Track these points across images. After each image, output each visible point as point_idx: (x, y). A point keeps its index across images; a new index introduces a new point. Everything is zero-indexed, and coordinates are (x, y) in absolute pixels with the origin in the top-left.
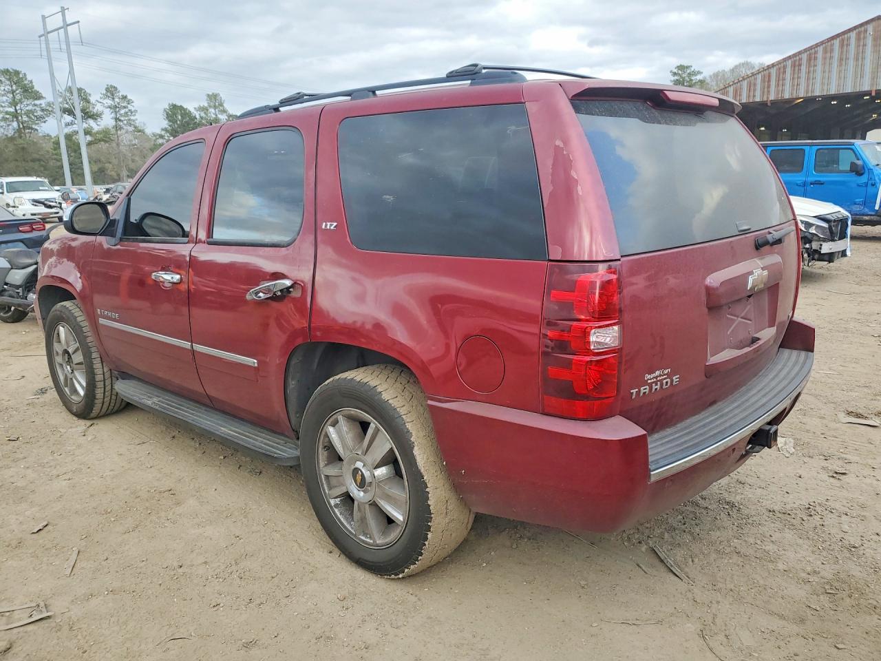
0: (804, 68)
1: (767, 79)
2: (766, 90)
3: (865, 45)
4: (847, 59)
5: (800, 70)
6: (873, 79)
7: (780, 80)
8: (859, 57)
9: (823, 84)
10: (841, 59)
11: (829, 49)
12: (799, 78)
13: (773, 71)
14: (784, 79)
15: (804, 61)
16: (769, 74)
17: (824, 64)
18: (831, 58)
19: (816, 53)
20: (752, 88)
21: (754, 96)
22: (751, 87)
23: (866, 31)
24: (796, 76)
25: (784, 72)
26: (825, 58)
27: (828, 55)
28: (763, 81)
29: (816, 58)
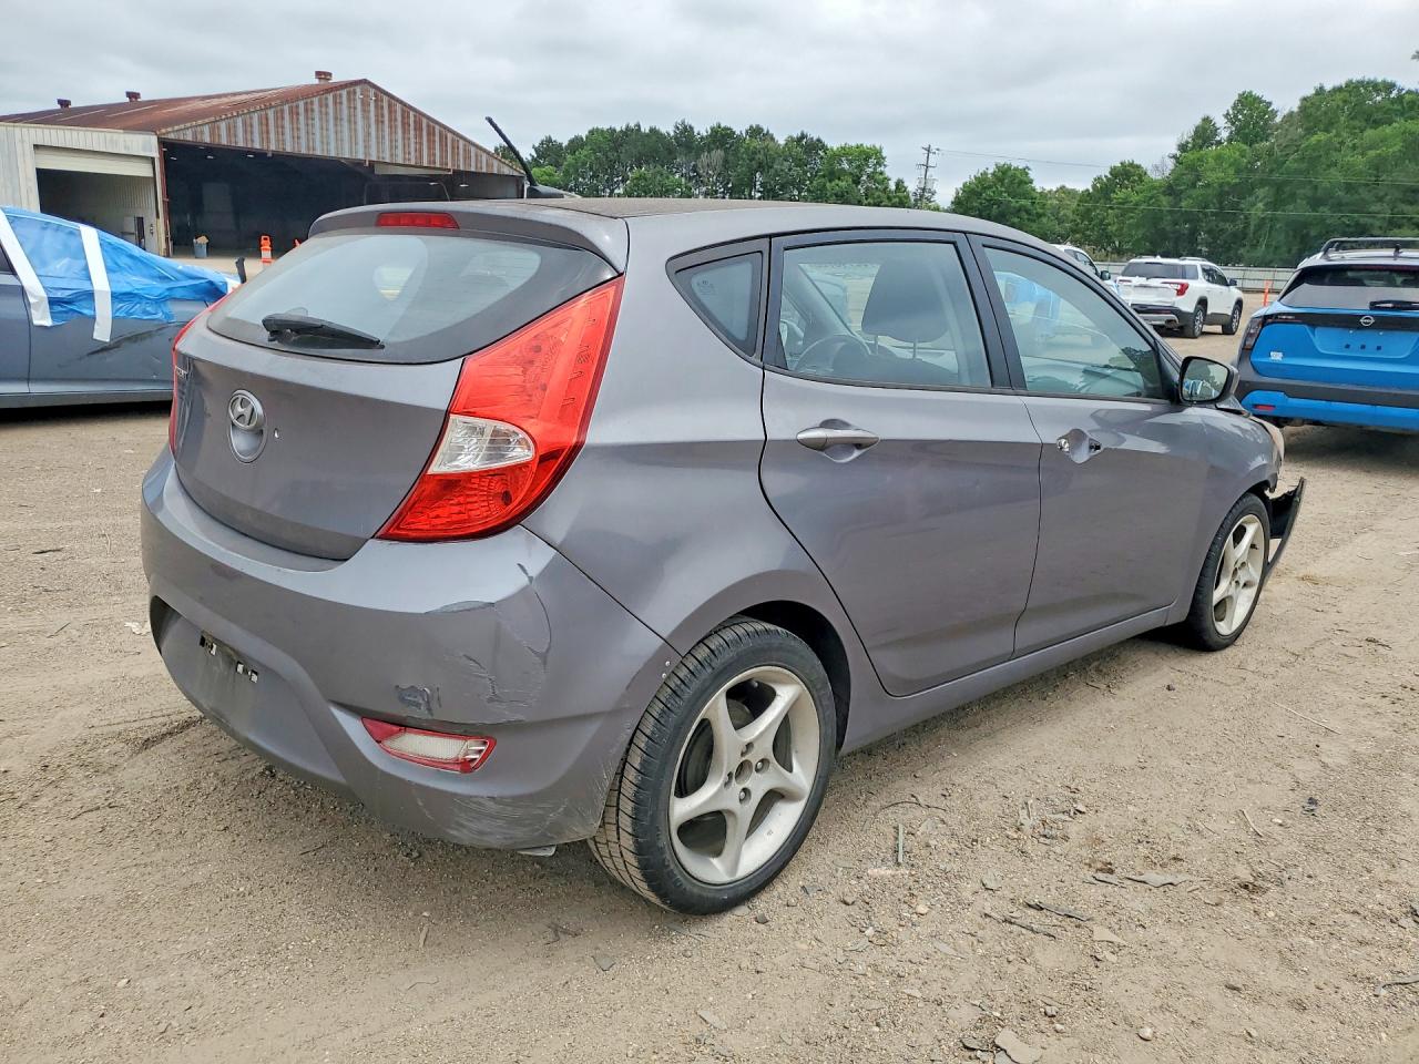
0: (302, 118)
1: (264, 121)
2: (265, 136)
3: (355, 108)
4: (341, 119)
5: (298, 119)
6: (365, 147)
7: (280, 128)
8: (352, 121)
9: (322, 143)
10: (336, 119)
11: (324, 102)
12: (298, 129)
13: (271, 113)
14: (283, 127)
15: (302, 109)
16: (267, 114)
17: (321, 119)
18: (327, 114)
19: (312, 103)
20: (249, 129)
21: (252, 141)
22: (248, 127)
23: (355, 93)
24: (295, 126)
25: (283, 118)
26: (321, 112)
27: (323, 109)
28: (261, 124)
29: (312, 110)
